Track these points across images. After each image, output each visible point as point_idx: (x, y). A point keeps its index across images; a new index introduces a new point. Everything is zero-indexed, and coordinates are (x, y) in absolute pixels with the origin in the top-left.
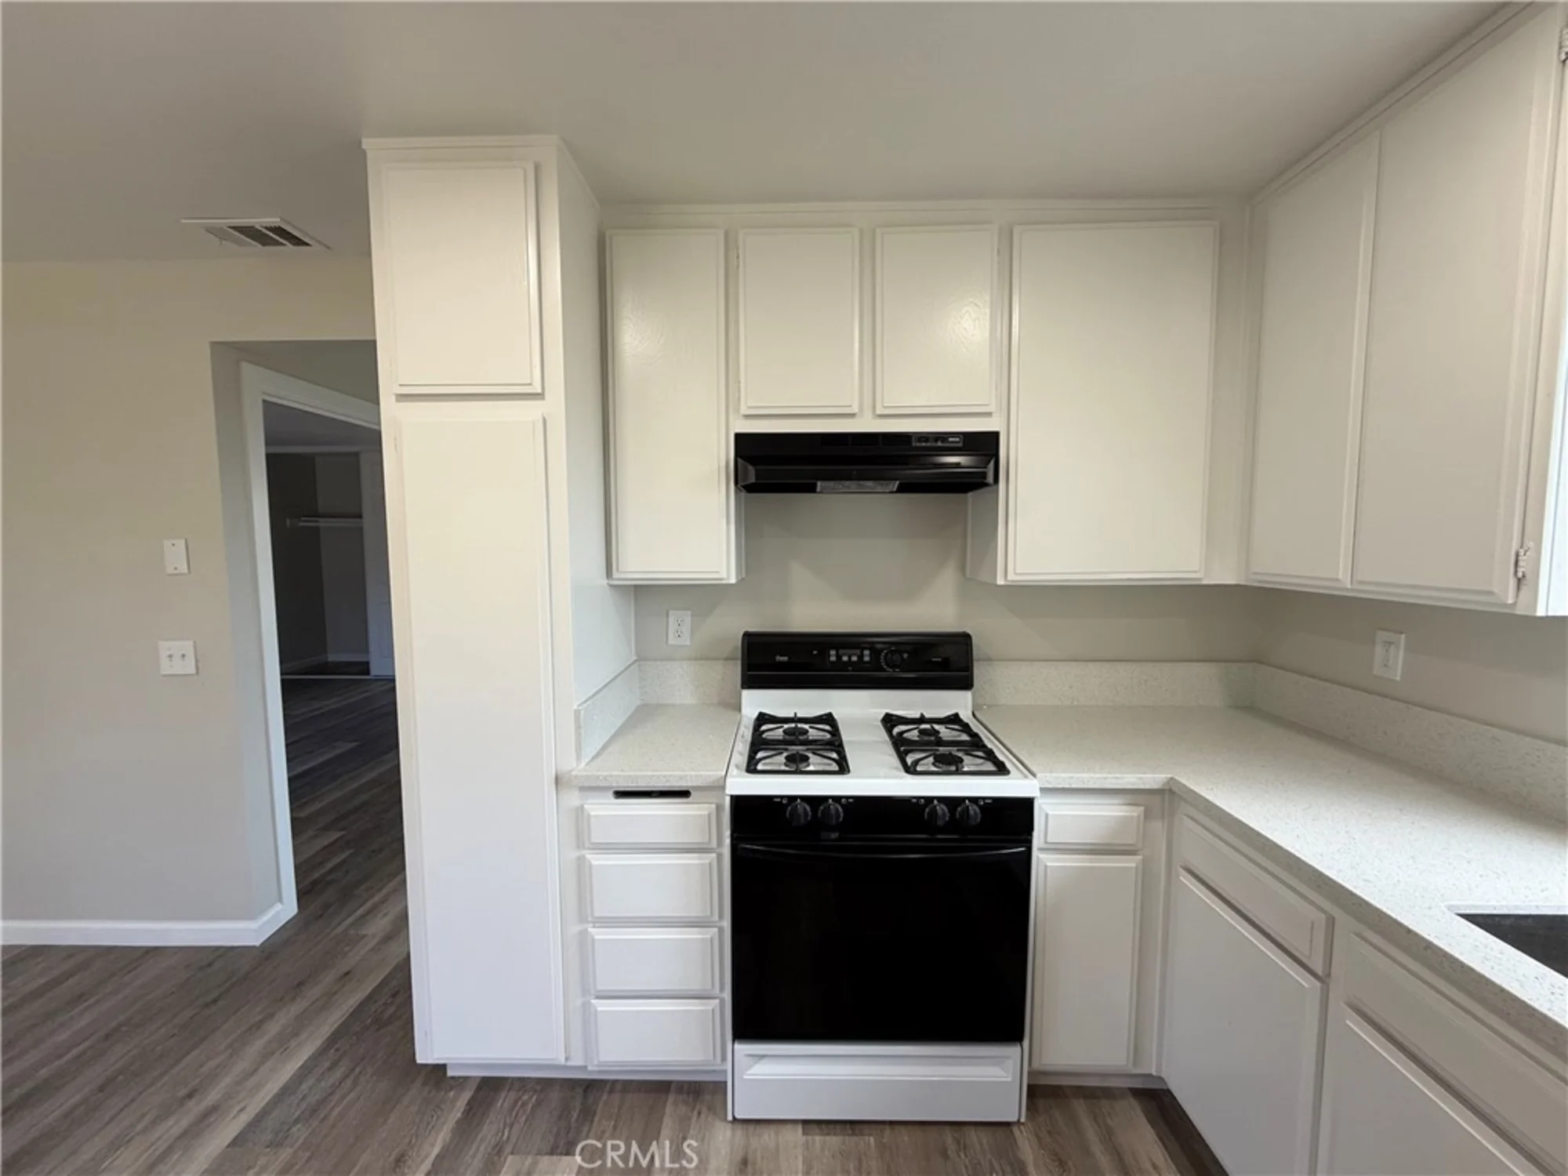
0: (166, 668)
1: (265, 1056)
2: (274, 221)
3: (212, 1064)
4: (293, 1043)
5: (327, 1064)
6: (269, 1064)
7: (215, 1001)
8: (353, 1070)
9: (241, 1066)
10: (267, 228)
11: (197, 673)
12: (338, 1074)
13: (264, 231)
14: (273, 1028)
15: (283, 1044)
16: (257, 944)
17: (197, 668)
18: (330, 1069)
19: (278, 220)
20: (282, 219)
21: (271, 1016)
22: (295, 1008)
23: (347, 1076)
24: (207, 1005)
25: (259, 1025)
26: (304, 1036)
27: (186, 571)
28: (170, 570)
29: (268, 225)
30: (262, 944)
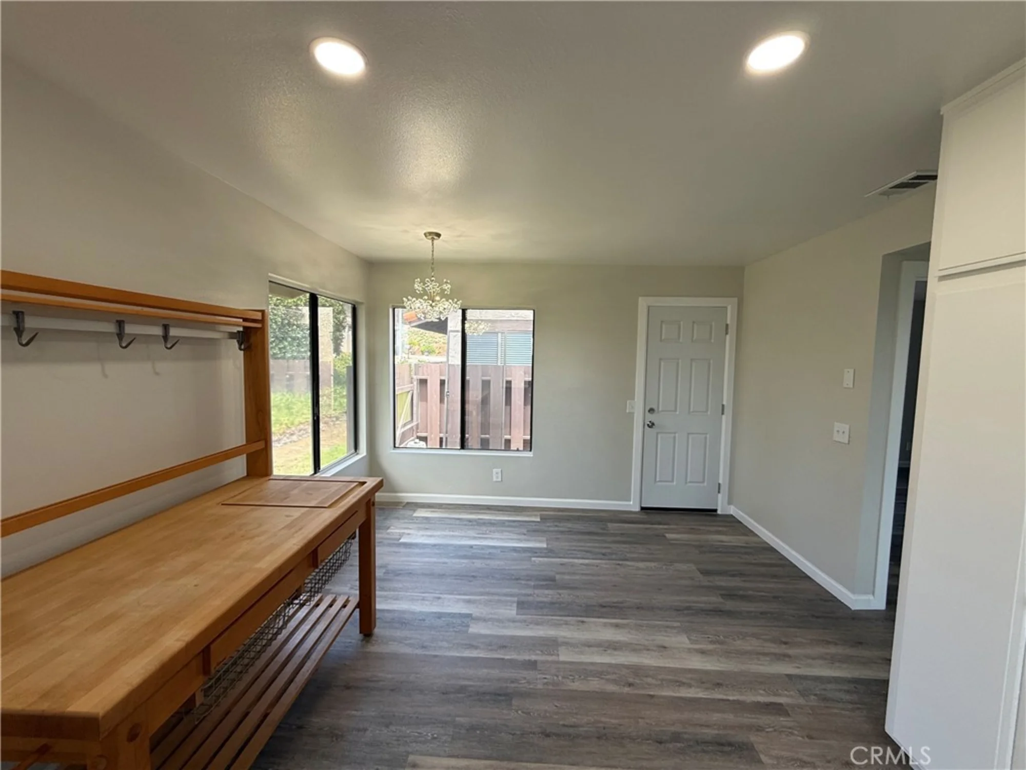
0: (837, 437)
1: (821, 657)
2: (913, 174)
3: (799, 639)
4: (837, 664)
5: (845, 688)
6: (821, 662)
7: (817, 617)
8: (856, 703)
9: (809, 651)
10: (910, 179)
11: (849, 443)
12: (848, 697)
13: (910, 181)
14: (832, 650)
15: (833, 660)
16: (853, 609)
17: (849, 441)
18: (845, 691)
19: (915, 172)
20: (917, 171)
21: (836, 644)
22: (849, 651)
23: (851, 703)
24: (813, 616)
25: (828, 643)
26: (845, 666)
27: (851, 386)
28: (845, 386)
29: (911, 178)
30: (855, 610)
